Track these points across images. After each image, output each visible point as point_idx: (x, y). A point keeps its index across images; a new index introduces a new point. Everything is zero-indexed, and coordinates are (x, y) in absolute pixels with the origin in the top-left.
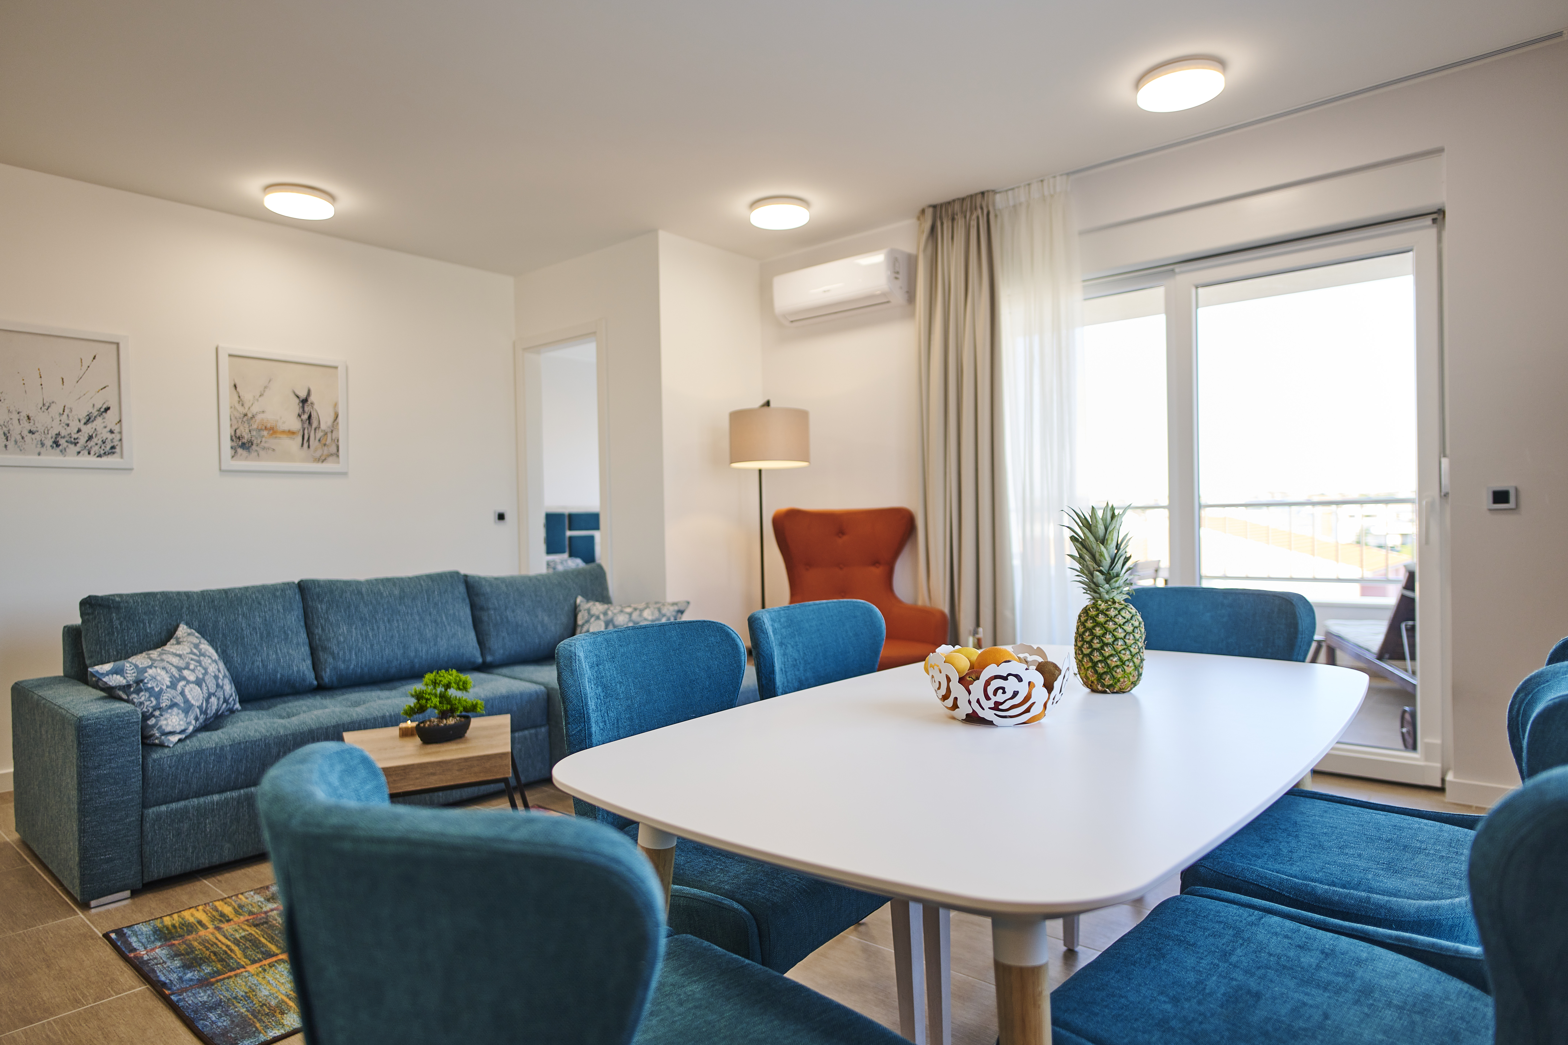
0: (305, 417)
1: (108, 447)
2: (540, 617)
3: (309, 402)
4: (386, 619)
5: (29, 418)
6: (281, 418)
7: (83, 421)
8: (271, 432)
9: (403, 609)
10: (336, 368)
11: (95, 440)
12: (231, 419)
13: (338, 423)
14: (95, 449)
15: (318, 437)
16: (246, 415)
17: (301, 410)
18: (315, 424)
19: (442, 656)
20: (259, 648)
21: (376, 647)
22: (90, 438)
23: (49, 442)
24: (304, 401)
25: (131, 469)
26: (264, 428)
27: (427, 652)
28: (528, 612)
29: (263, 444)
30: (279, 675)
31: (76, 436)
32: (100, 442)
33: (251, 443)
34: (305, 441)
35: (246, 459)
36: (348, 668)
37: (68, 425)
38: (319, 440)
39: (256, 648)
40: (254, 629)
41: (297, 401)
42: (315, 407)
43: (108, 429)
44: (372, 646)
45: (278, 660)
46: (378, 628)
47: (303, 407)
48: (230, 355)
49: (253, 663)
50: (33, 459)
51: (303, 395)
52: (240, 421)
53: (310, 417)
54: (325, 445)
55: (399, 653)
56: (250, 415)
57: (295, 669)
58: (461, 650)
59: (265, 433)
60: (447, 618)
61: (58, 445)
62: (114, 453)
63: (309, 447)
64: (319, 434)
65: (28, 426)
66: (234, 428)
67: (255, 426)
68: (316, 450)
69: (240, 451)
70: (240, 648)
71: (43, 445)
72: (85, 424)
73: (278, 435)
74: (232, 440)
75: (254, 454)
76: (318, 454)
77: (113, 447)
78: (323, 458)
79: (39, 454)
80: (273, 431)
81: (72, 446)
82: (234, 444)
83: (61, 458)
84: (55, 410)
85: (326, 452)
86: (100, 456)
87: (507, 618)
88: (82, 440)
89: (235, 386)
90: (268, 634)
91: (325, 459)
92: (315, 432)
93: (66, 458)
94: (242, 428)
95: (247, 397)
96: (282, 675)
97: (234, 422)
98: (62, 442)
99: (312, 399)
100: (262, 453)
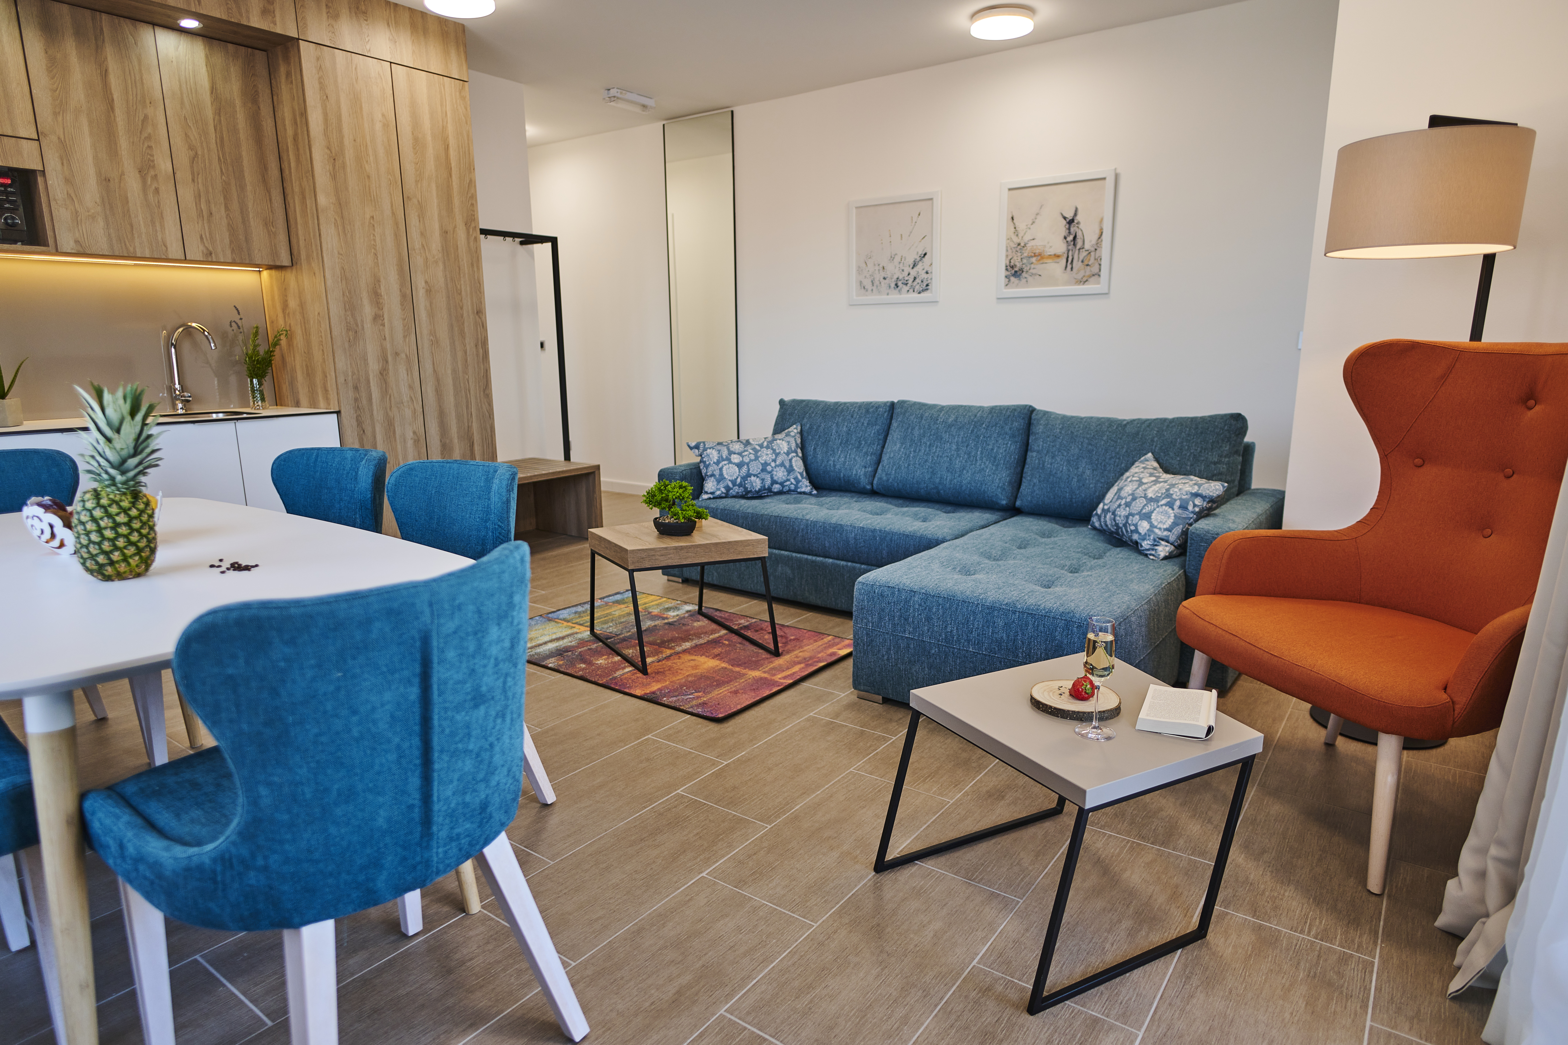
0: (1071, 238)
1: (925, 285)
2: (1081, 470)
3: (1076, 221)
4: (928, 443)
5: (884, 268)
6: (1048, 243)
7: (911, 266)
8: (1039, 258)
9: (946, 436)
10: (1104, 179)
11: (918, 281)
12: (1007, 251)
13: (1102, 241)
14: (917, 288)
15: (1081, 259)
16: (1019, 244)
17: (1067, 231)
18: (1079, 244)
19: (964, 488)
20: (836, 450)
21: (911, 467)
22: (915, 279)
23: (893, 285)
24: (1071, 222)
25: (937, 302)
26: (1033, 255)
27: (951, 480)
28: (1068, 461)
29: (1031, 271)
30: (842, 475)
31: (906, 279)
32: (920, 282)
33: (1022, 270)
34: (1069, 262)
35: (1017, 286)
36: (888, 480)
37: (903, 271)
38: (1082, 262)
39: (834, 451)
40: (839, 435)
41: (1064, 222)
42: (1081, 226)
43: (925, 271)
44: (909, 465)
45: (845, 462)
46: (920, 450)
47: (1069, 229)
48: (1010, 189)
49: (828, 462)
50: (884, 298)
51: (1069, 215)
52: (1014, 250)
53: (1075, 238)
54: (1087, 265)
55: (927, 477)
56: (1022, 244)
57: (854, 472)
58: (984, 487)
59: (1034, 260)
60: (982, 453)
61: (897, 287)
62: (927, 289)
63: (1072, 269)
64: (1083, 254)
65: (883, 274)
66: (1010, 258)
67: (1026, 255)
68: (1079, 271)
69: (1012, 279)
70: (825, 449)
71: (890, 287)
72: (913, 268)
73: (1045, 261)
74: (1007, 270)
75: (1024, 281)
76: (1079, 276)
77: (927, 285)
78: (1085, 279)
79: (888, 294)
80: (1040, 256)
81: (904, 286)
82: (1008, 273)
83: (899, 296)
84: (897, 259)
85: (1088, 273)
86: (919, 293)
87: (1044, 462)
88: (910, 282)
89: (1013, 218)
90: (847, 441)
91: (1087, 281)
92: (1079, 254)
93: (902, 296)
94: (1015, 258)
95: (1021, 226)
96: (844, 476)
97: (1010, 251)
98: (900, 284)
99: (1079, 218)
100: (1030, 279)
